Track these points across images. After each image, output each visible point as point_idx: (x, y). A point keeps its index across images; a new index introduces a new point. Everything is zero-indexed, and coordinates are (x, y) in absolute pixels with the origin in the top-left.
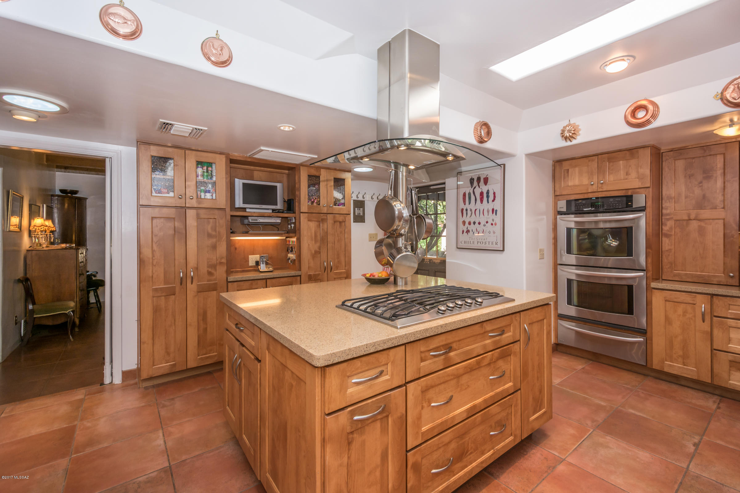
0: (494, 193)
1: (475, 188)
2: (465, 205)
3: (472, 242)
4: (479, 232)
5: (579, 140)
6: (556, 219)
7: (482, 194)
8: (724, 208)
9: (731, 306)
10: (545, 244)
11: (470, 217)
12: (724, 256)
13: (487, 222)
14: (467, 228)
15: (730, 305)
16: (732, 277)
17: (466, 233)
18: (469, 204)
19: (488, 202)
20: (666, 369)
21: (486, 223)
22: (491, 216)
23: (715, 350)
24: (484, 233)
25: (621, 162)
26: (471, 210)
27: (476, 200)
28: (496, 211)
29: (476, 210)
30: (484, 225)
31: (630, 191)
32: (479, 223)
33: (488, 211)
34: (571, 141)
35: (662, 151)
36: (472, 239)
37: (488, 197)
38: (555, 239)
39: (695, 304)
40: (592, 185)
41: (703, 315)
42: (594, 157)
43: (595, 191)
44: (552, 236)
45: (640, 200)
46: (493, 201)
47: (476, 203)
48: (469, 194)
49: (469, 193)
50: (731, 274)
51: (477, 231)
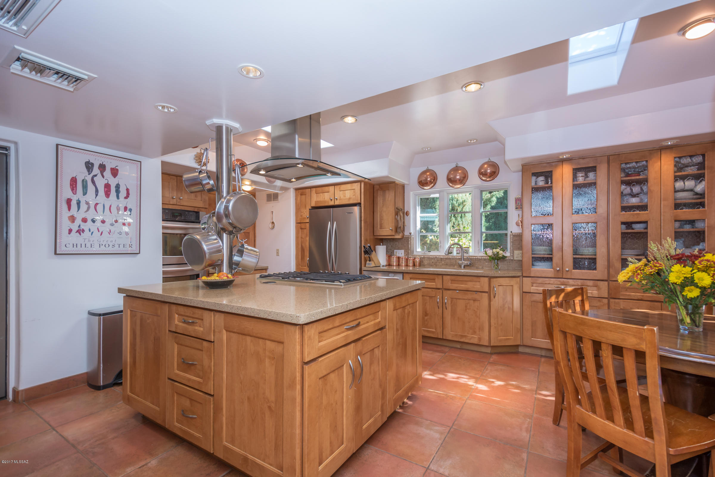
1: (96, 176)
2: (75, 194)
3: (88, 245)
4: (102, 232)
7: (107, 186)
11: (86, 212)
13: (116, 221)
14: (79, 226)
17: (78, 234)
18: (85, 194)
19: (118, 197)
21: (114, 223)
22: (123, 215)
24: (111, 234)
27: (97, 191)
29: (97, 204)
30: (112, 225)
32: (103, 222)
33: (118, 209)
36: (89, 241)
37: (117, 191)
46: (127, 197)
47: (97, 195)
48: (85, 181)
49: (83, 180)
51: (99, 231)
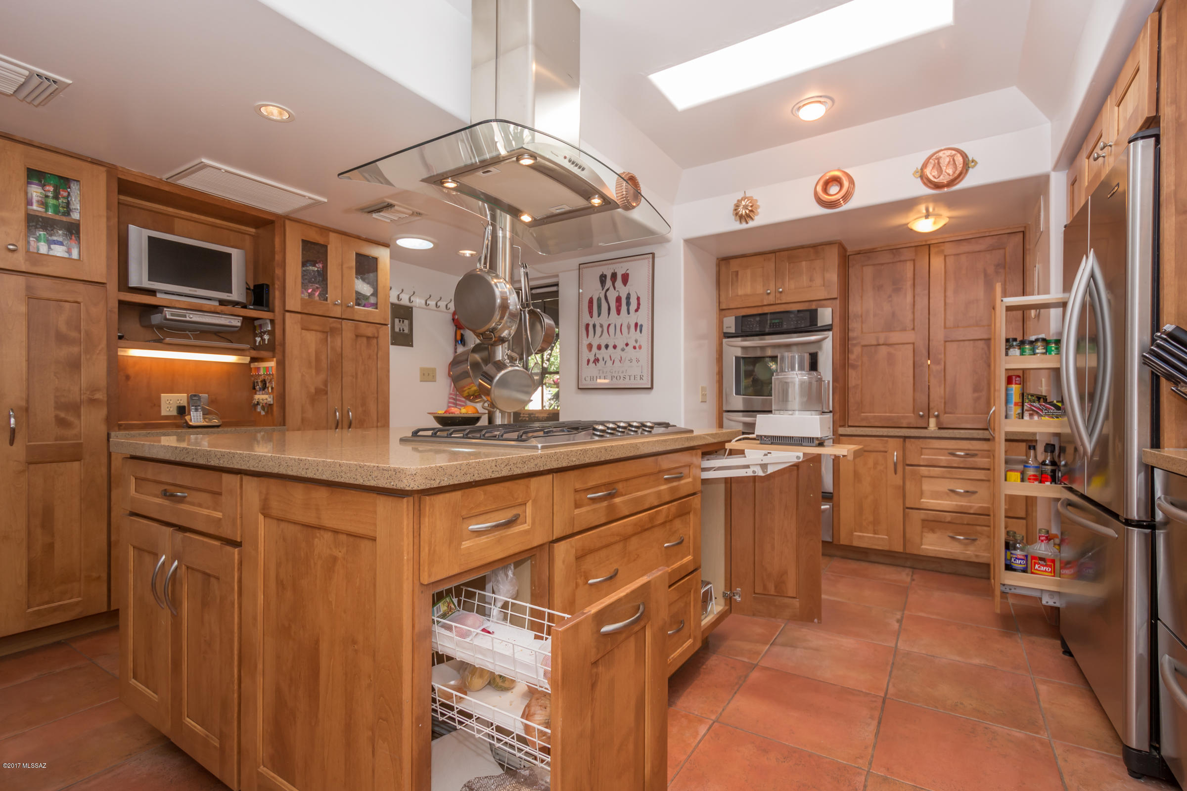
0: (638, 299)
1: (608, 290)
2: (592, 317)
4: (614, 361)
5: (758, 221)
6: (721, 344)
7: (619, 299)
8: (913, 329)
9: (924, 451)
10: (706, 380)
11: (600, 336)
12: (914, 390)
13: (627, 345)
14: (595, 355)
15: (922, 448)
16: (922, 416)
17: (594, 364)
18: (599, 315)
19: (629, 313)
20: (856, 543)
21: (625, 347)
22: (634, 335)
23: (908, 508)
24: (622, 362)
25: (804, 263)
26: (601, 326)
27: (609, 309)
28: (641, 326)
29: (609, 325)
30: (623, 350)
31: (814, 303)
32: (615, 347)
33: (629, 327)
34: (747, 223)
35: (848, 254)
36: (603, 371)
37: (628, 304)
38: (720, 374)
39: (886, 452)
40: (768, 294)
41: (895, 465)
42: (770, 255)
43: (772, 303)
44: (715, 369)
45: (826, 316)
46: (637, 310)
47: (609, 314)
48: (599, 300)
49: (598, 298)
50: (921, 413)
51: (611, 360)
